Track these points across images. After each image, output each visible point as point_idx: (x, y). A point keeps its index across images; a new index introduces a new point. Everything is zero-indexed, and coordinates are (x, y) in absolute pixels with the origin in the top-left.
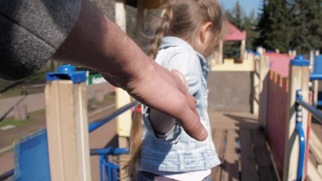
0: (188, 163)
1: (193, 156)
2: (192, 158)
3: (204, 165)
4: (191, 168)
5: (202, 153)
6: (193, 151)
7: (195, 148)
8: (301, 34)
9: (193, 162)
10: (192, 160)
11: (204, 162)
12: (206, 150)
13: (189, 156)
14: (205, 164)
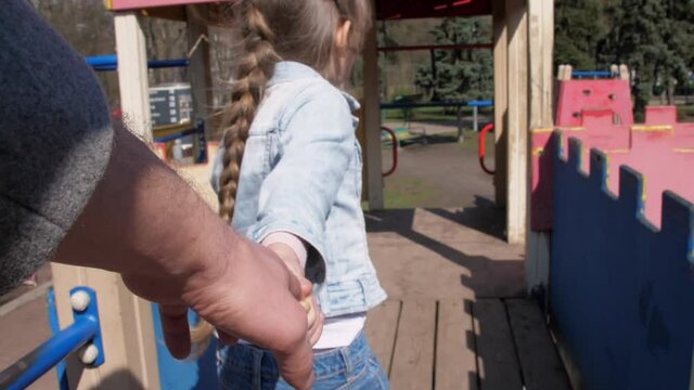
0: (335, 302)
1: (344, 287)
2: (342, 290)
3: (362, 303)
4: (342, 309)
5: (358, 281)
6: (343, 278)
7: (347, 271)
8: (643, 14)
9: (344, 298)
10: (342, 294)
11: (361, 296)
12: (364, 274)
13: (337, 288)
14: (364, 300)
